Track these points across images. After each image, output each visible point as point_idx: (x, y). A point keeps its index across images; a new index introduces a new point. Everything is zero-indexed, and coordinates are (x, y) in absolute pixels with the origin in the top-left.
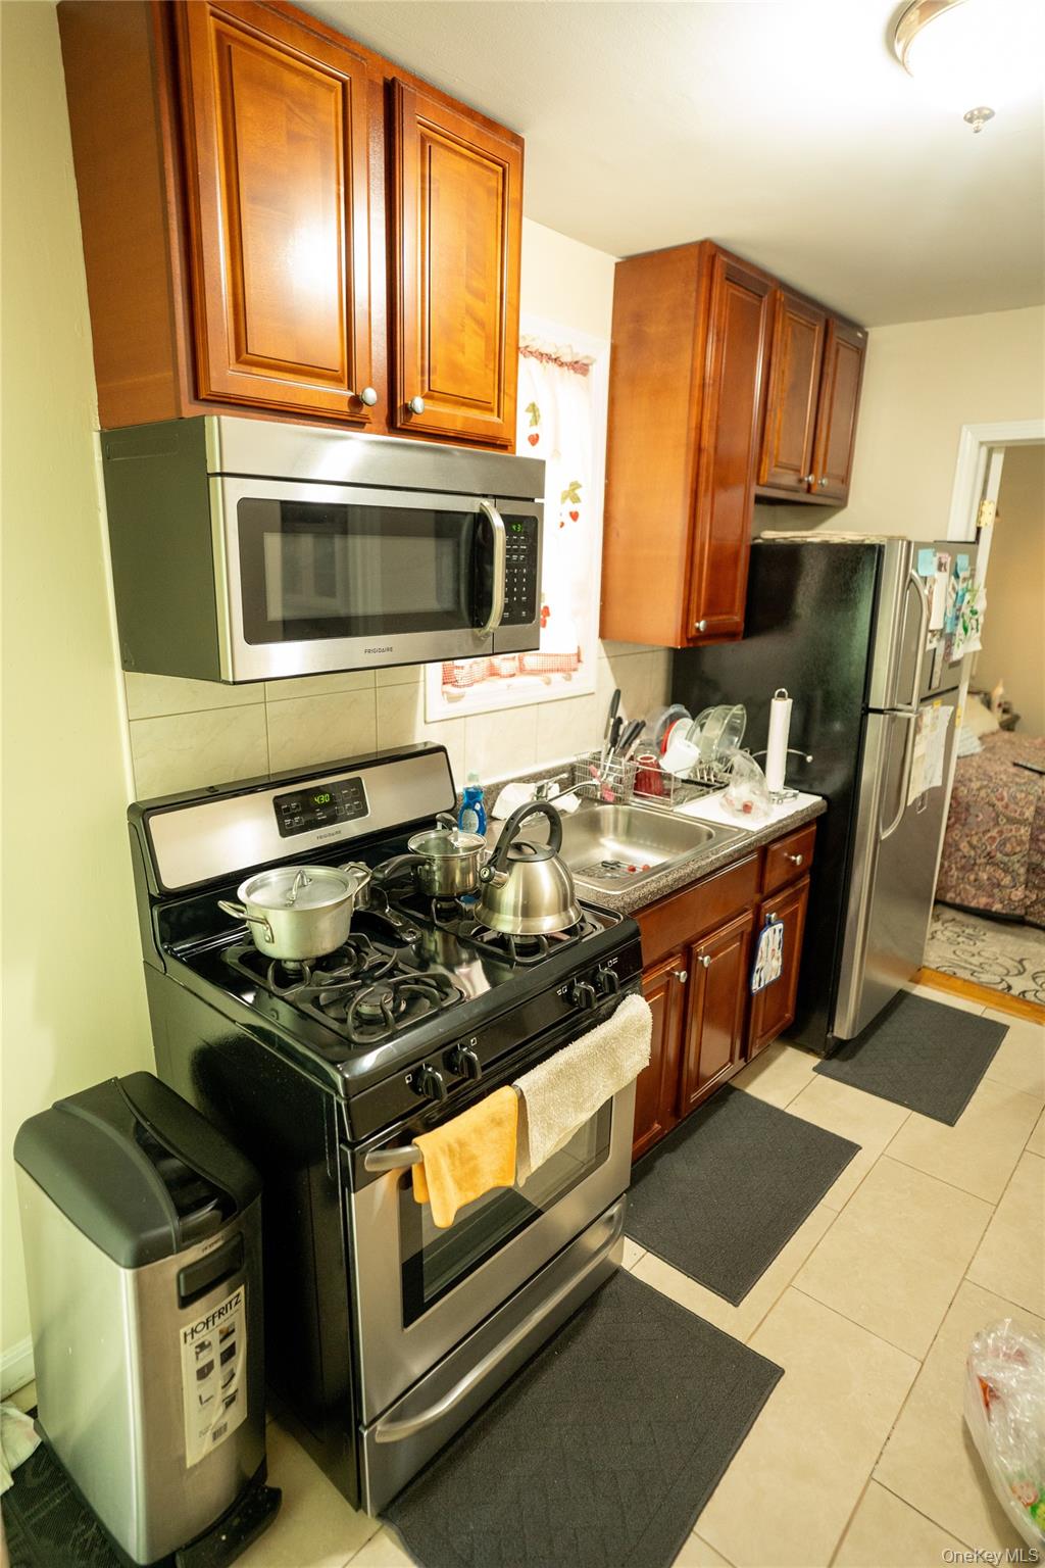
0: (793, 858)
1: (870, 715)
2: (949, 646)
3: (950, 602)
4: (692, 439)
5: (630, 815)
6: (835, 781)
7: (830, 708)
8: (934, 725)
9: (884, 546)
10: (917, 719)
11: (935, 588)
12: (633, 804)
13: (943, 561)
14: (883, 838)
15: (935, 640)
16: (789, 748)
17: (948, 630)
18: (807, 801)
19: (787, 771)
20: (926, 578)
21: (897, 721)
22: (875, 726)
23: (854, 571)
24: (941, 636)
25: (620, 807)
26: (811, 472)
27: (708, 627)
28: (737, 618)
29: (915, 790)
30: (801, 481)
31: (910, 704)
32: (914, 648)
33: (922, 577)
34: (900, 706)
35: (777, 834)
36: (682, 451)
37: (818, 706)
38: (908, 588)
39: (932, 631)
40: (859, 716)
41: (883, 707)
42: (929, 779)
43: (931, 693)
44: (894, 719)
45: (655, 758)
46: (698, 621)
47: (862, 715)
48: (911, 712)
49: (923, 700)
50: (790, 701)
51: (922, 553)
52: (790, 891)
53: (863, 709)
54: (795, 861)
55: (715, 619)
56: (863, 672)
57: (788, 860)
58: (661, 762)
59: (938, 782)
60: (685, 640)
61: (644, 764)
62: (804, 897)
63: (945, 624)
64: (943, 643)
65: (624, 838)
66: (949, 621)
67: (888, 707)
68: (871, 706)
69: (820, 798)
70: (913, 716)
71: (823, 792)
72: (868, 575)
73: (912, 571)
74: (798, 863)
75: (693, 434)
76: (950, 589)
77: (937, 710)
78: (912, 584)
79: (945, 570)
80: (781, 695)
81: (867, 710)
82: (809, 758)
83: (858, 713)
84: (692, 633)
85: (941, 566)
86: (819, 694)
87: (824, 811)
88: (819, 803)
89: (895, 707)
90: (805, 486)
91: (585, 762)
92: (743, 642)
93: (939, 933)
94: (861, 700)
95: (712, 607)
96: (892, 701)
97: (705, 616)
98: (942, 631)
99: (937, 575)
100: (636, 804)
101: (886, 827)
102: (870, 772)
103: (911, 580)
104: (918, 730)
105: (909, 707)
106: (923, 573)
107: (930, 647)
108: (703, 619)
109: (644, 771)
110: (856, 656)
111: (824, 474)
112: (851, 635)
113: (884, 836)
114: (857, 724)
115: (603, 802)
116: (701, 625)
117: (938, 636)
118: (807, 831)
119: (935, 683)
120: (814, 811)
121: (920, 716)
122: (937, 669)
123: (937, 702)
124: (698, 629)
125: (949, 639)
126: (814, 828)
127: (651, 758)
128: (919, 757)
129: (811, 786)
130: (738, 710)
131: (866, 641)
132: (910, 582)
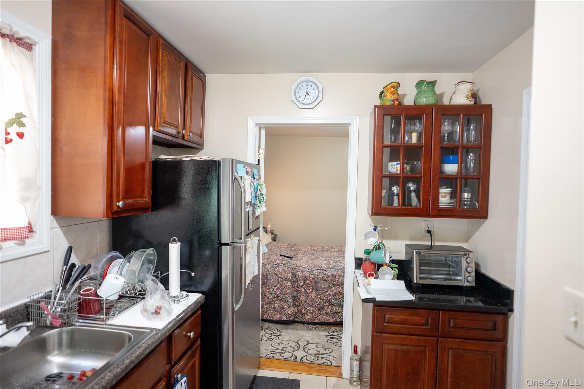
0: (189, 334)
1: (222, 246)
2: (254, 209)
3: (253, 190)
4: (107, 97)
5: (72, 333)
6: (208, 283)
7: (202, 245)
8: (252, 247)
9: (221, 161)
10: (245, 246)
11: (246, 182)
12: (77, 324)
13: (248, 170)
14: (236, 309)
15: (248, 207)
16: (181, 269)
17: (253, 202)
18: (194, 298)
19: (181, 283)
20: (242, 177)
21: (236, 248)
22: (225, 251)
23: (207, 174)
24: (251, 205)
25: (64, 329)
26: (184, 129)
27: (125, 205)
28: (146, 199)
29: (248, 278)
30: (179, 133)
31: (241, 239)
32: (239, 211)
33: (240, 176)
34: (237, 240)
35: (178, 325)
36: (102, 103)
37: (196, 244)
38: (234, 182)
39: (247, 203)
40: (217, 247)
41: (228, 242)
42: (253, 272)
43: (250, 231)
44: (234, 248)
45: (94, 289)
46: (119, 202)
47: (218, 247)
48: (241, 243)
49: (247, 235)
50: (179, 244)
51: (239, 165)
52: (190, 353)
53: (219, 244)
54: (190, 336)
55: (131, 201)
56: (217, 225)
57: (186, 336)
58: (99, 292)
59: (256, 273)
60: (110, 214)
61: (84, 295)
62: (198, 353)
63: (252, 199)
64: (252, 208)
65: (68, 351)
66: (253, 198)
67: (231, 242)
68: (222, 242)
69: (201, 295)
70: (243, 245)
71: (203, 290)
72: (215, 175)
73: (235, 174)
74: (192, 337)
75: (107, 93)
76: (252, 184)
77: (253, 239)
78: (236, 179)
79: (249, 175)
80: (174, 241)
81: (221, 244)
82: (193, 274)
83: (216, 245)
84: (115, 209)
85: (247, 173)
86: (196, 238)
87: (204, 301)
88: (200, 298)
89: (234, 241)
90: (181, 135)
91: (38, 302)
92: (152, 213)
93: (264, 336)
94: (217, 240)
95: (128, 193)
96: (232, 239)
97: (123, 199)
98: (251, 202)
99: (246, 176)
100: (79, 324)
101: (237, 303)
102: (226, 272)
103: (235, 178)
104: (246, 250)
105: (240, 241)
106: (240, 174)
107: (247, 210)
108: (121, 201)
109: (85, 300)
110: (212, 217)
111: (190, 131)
112: (209, 206)
113: (237, 308)
114: (216, 252)
115: (52, 327)
116: (120, 204)
117: (249, 205)
118: (196, 316)
119: (250, 227)
120: (198, 303)
121: (246, 243)
122: (251, 220)
123: (252, 236)
124: (119, 207)
125: (254, 206)
126: (200, 312)
127: (92, 289)
128: (248, 263)
129: (196, 287)
130: (150, 251)
131: (217, 209)
132: (234, 179)
